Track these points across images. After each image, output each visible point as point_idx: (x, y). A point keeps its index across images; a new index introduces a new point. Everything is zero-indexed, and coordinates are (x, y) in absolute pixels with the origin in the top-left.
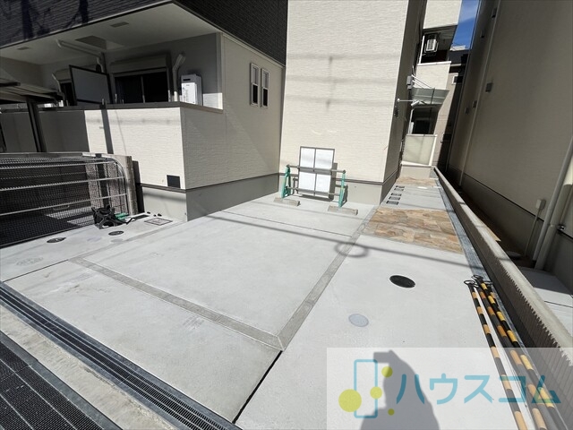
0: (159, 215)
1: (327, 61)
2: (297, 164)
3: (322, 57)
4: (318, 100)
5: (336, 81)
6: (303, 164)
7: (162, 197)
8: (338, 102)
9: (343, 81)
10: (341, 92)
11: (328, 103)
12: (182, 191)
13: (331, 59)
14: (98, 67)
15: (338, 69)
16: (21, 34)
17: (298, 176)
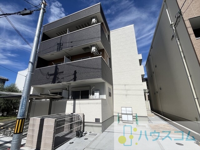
0: (91, 132)
1: (124, 86)
2: (121, 112)
3: (123, 85)
4: (123, 95)
5: (127, 90)
6: (123, 112)
7: (92, 126)
8: (128, 95)
9: (129, 90)
10: (129, 92)
11: (126, 95)
12: (100, 123)
13: (125, 85)
14: (66, 88)
15: (127, 87)
16: (51, 82)
17: (122, 116)
